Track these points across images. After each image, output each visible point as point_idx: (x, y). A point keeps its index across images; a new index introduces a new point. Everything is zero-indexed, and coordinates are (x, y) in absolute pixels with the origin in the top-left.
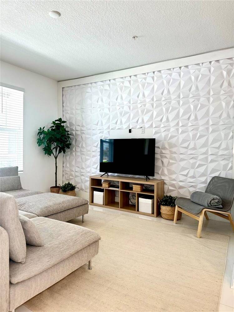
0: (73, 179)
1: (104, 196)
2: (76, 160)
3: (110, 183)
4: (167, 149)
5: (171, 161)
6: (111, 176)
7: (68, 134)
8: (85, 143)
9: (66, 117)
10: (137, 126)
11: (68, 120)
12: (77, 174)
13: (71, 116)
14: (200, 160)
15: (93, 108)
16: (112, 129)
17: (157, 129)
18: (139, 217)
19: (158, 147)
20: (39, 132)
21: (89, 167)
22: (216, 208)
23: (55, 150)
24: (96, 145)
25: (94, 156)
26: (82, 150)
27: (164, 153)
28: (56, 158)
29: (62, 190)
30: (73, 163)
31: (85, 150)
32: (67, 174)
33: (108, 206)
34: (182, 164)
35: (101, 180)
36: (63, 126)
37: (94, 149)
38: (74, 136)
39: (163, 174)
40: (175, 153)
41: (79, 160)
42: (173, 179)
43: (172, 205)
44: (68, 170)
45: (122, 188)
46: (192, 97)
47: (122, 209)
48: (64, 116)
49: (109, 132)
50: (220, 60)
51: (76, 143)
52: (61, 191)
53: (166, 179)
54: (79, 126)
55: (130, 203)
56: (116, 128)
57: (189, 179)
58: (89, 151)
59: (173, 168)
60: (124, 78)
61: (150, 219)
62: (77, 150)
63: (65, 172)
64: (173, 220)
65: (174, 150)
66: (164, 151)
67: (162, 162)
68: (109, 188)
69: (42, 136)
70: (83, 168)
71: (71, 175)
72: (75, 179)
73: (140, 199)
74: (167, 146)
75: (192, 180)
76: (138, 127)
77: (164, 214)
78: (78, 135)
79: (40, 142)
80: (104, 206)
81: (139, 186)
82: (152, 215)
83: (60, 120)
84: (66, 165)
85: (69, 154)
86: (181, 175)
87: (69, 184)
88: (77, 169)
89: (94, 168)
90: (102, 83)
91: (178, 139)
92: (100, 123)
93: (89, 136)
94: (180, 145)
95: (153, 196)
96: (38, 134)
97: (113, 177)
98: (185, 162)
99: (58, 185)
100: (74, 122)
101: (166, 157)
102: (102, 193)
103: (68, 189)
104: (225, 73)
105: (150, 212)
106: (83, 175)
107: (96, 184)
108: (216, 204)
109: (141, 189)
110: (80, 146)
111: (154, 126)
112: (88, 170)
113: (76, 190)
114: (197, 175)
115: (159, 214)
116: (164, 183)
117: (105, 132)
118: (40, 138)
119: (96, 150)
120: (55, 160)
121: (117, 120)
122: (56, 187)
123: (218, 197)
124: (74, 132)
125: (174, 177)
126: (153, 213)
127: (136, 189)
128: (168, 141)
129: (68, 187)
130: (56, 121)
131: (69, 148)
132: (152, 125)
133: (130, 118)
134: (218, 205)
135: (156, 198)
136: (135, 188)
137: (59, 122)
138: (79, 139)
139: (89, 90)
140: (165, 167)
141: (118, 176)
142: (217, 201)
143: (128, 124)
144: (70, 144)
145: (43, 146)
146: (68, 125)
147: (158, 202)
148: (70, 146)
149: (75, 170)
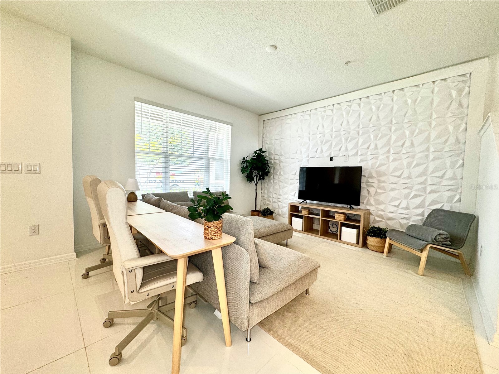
0: (270, 204)
1: (303, 223)
2: (274, 187)
3: (310, 210)
4: (374, 177)
5: (379, 191)
6: (309, 203)
7: (267, 163)
8: (283, 171)
9: (265, 147)
10: (339, 154)
11: (267, 150)
12: (274, 200)
13: (270, 146)
14: (416, 190)
15: (293, 137)
16: (311, 157)
17: (363, 157)
18: (341, 246)
19: (365, 176)
20: (243, 161)
21: (286, 193)
22: (443, 244)
23: (255, 178)
24: (294, 173)
25: (291, 184)
26: (280, 177)
27: (371, 182)
28: (256, 184)
29: (262, 214)
30: (271, 190)
31: (283, 178)
32: (265, 199)
33: (308, 232)
34: (393, 194)
35: (299, 207)
36: (263, 156)
37: (292, 177)
38: (272, 165)
39: (369, 203)
40: (384, 182)
41: (277, 187)
42: (380, 209)
43: (382, 237)
44: (266, 196)
45: (322, 216)
46: (408, 122)
47: (323, 237)
48: (264, 147)
49: (308, 160)
50: (447, 78)
51: (274, 171)
52: (260, 214)
53: (372, 209)
54: (277, 155)
55: (330, 231)
56: (317, 157)
57: (401, 209)
58: (287, 179)
59: (382, 198)
60: (326, 107)
61: (355, 249)
62: (275, 178)
63: (263, 198)
64: (383, 253)
65: (383, 179)
66: (370, 180)
67: (368, 191)
68: (308, 215)
69: (245, 165)
70: (280, 195)
71: (270, 201)
72: (272, 205)
73: (343, 228)
74: (374, 175)
75: (404, 212)
76: (341, 155)
77: (372, 245)
78: (277, 163)
79: (243, 170)
80: (303, 232)
81: (343, 215)
82: (357, 245)
83: (260, 150)
84: (264, 191)
85: (267, 181)
86: (391, 206)
87: (268, 209)
88: (275, 196)
89: (292, 195)
90: (302, 114)
91: (388, 167)
92: (298, 152)
93: (287, 165)
94: (391, 173)
95: (359, 226)
96: (242, 163)
97: (312, 205)
98: (396, 192)
99: (257, 209)
100: (273, 152)
101: (373, 186)
102: (302, 219)
103: (267, 213)
104: (454, 93)
105: (354, 241)
106: (280, 201)
107: (294, 211)
108: (442, 240)
109: (344, 218)
110: (278, 174)
111: (359, 153)
112: (286, 196)
113: (274, 215)
114: (411, 206)
115: (365, 245)
116: (370, 214)
117: (305, 160)
118: (243, 166)
119: (295, 177)
120: (255, 186)
121: (316, 149)
122: (256, 211)
123: (445, 233)
124: (272, 161)
125: (382, 207)
126: (358, 243)
127: (339, 218)
128: (377, 170)
129: (268, 212)
130: (257, 151)
131: (267, 175)
132: (356, 154)
133: (332, 147)
134: (445, 242)
135: (362, 228)
136: (337, 217)
137: (259, 152)
138: (277, 167)
139: (289, 121)
140: (371, 196)
141: (316, 204)
142: (444, 236)
143: (329, 152)
144: (269, 172)
145: (246, 174)
146: (267, 155)
147: (364, 232)
148: (269, 174)
149: (273, 196)
